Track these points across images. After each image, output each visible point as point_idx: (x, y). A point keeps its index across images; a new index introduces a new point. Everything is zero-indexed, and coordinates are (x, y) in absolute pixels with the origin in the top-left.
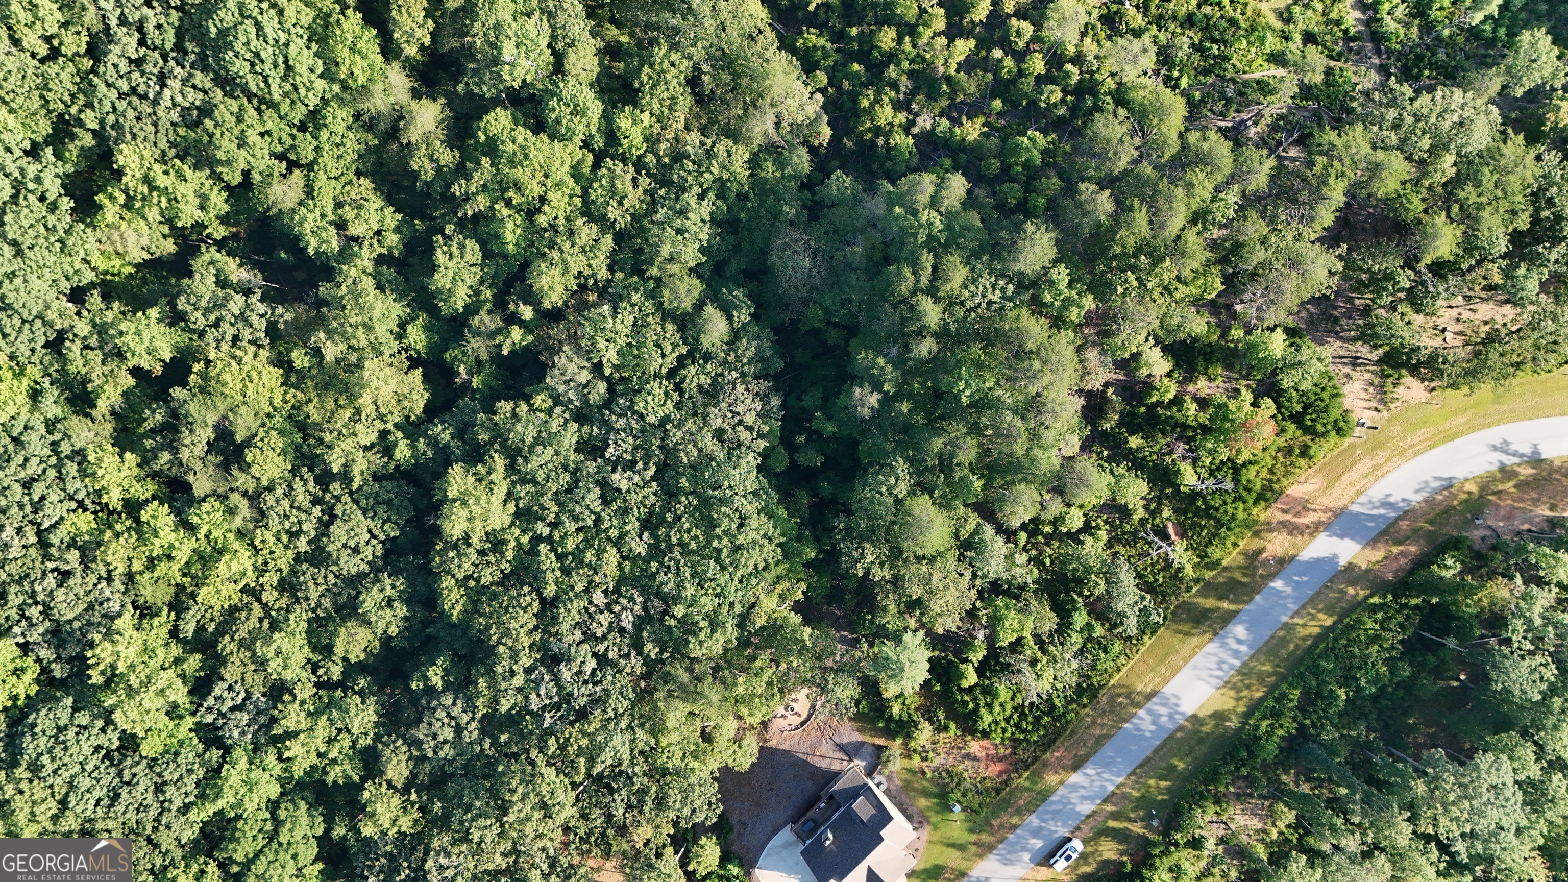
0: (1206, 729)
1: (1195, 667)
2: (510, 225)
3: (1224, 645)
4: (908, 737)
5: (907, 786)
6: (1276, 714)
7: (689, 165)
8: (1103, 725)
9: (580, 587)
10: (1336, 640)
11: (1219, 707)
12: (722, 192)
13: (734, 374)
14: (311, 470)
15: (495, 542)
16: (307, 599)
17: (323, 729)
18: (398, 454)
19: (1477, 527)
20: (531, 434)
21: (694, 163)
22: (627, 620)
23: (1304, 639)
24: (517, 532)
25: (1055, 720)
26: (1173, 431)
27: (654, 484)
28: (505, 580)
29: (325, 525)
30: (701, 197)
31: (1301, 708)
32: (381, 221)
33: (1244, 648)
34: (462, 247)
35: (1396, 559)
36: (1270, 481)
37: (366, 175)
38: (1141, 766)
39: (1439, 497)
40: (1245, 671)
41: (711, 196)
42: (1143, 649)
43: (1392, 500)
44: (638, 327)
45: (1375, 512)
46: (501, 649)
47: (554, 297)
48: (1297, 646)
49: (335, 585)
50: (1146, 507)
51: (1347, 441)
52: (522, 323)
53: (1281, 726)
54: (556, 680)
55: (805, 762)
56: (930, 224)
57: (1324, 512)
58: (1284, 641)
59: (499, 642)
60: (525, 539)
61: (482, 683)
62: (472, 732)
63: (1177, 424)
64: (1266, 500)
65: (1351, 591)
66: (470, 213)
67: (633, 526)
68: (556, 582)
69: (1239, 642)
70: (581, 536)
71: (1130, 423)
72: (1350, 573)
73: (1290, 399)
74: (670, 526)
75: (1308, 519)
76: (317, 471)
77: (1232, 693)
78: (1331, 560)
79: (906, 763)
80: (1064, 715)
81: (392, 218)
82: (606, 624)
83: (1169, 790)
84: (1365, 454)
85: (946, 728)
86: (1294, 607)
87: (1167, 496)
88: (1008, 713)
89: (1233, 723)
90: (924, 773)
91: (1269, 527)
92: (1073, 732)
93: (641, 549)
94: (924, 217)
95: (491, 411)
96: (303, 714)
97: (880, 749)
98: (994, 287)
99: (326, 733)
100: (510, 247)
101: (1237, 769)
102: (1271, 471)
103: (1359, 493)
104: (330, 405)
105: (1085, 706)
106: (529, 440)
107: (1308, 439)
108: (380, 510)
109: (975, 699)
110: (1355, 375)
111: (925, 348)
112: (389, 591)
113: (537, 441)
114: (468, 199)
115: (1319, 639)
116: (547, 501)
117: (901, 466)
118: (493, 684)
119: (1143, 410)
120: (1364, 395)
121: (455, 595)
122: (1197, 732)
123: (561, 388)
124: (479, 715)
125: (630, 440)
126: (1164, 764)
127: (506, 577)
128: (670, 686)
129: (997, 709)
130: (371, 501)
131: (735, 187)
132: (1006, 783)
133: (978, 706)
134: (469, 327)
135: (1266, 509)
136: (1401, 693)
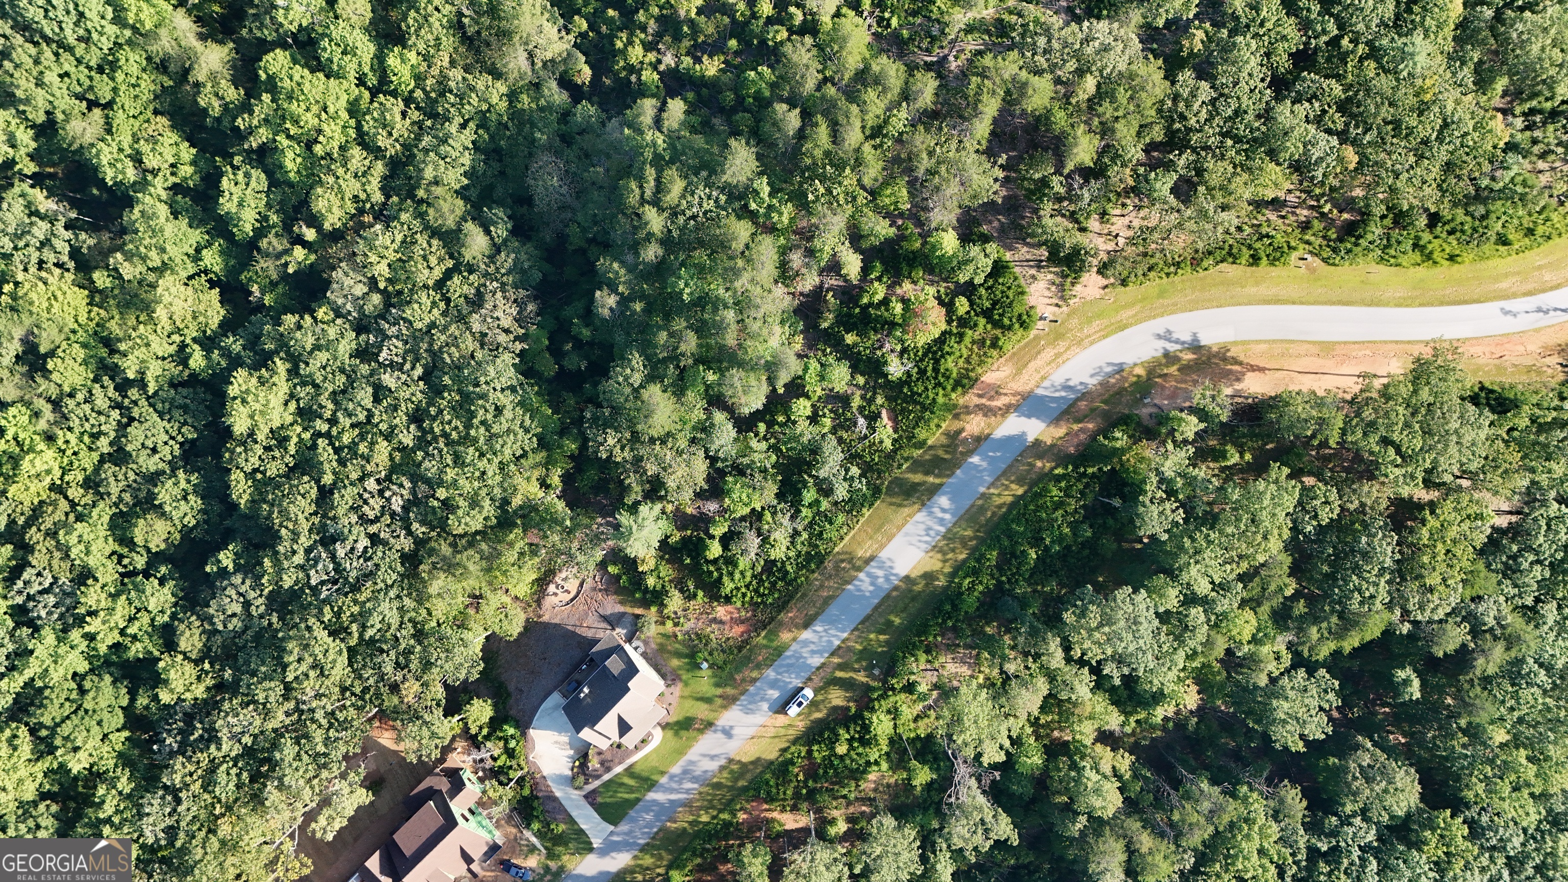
0: (918, 588)
1: (907, 534)
2: (290, 155)
3: (931, 513)
4: (662, 605)
5: (662, 649)
6: (975, 572)
7: (452, 98)
8: (829, 587)
9: (354, 476)
10: (1026, 506)
11: (928, 569)
12: (483, 122)
13: (495, 284)
14: (112, 378)
15: (279, 438)
16: (109, 494)
17: (122, 609)
18: (192, 363)
19: (1145, 405)
20: (309, 342)
21: (456, 95)
22: (397, 504)
23: (1000, 507)
24: (299, 429)
25: (789, 584)
26: (882, 328)
27: (421, 383)
28: (291, 472)
29: (122, 428)
30: (463, 126)
31: (999, 567)
32: (177, 155)
33: (947, 516)
34: (247, 175)
35: (1077, 435)
36: (967, 370)
37: (162, 114)
38: (862, 622)
39: (1112, 381)
40: (949, 536)
41: (472, 125)
42: (862, 520)
43: (1071, 383)
44: (408, 244)
45: (1057, 394)
46: (283, 531)
47: (333, 219)
48: (994, 513)
49: (135, 481)
50: (863, 397)
51: (1033, 333)
52: (305, 244)
53: (981, 583)
54: (333, 557)
55: (574, 633)
56: (654, 144)
57: (1014, 395)
58: (982, 509)
59: (281, 525)
60: (307, 436)
61: (267, 562)
62: (259, 605)
63: (886, 322)
64: (963, 386)
65: (1039, 464)
66: (254, 145)
67: (401, 419)
68: (334, 473)
69: (944, 510)
70: (357, 431)
71: (846, 322)
72: (1037, 448)
73: (980, 298)
74: (434, 419)
75: (999, 402)
76: (118, 380)
77: (939, 556)
78: (1022, 437)
79: (661, 629)
80: (795, 579)
81: (187, 152)
82: (377, 507)
83: (887, 642)
84: (1048, 344)
85: (695, 596)
86: (989, 479)
87: (881, 387)
88: (748, 579)
89: (941, 582)
90: (676, 636)
91: (967, 410)
92: (804, 595)
93: (408, 439)
94: (649, 137)
95: (278, 322)
96: (104, 595)
97: (638, 617)
98: (709, 198)
99: (126, 612)
100: (292, 175)
101: (944, 621)
102: (968, 361)
103: (1044, 378)
104: (132, 321)
105: (813, 572)
106: (308, 347)
107: (998, 332)
108: (177, 414)
109: (718, 569)
110: (1040, 276)
111: (651, 253)
112: (183, 484)
113: (317, 347)
114: (251, 133)
115: (1012, 506)
116: (324, 399)
117: (637, 360)
118: (277, 563)
119: (857, 310)
120: (1047, 293)
121: (242, 486)
122: (910, 591)
123: (340, 301)
124: (266, 592)
125: (400, 344)
126: (882, 620)
127: (291, 470)
128: (434, 559)
129: (737, 576)
130: (167, 405)
131: (494, 117)
132: (746, 642)
133: (721, 575)
134: (259, 250)
135: (964, 394)
136: (1086, 552)
